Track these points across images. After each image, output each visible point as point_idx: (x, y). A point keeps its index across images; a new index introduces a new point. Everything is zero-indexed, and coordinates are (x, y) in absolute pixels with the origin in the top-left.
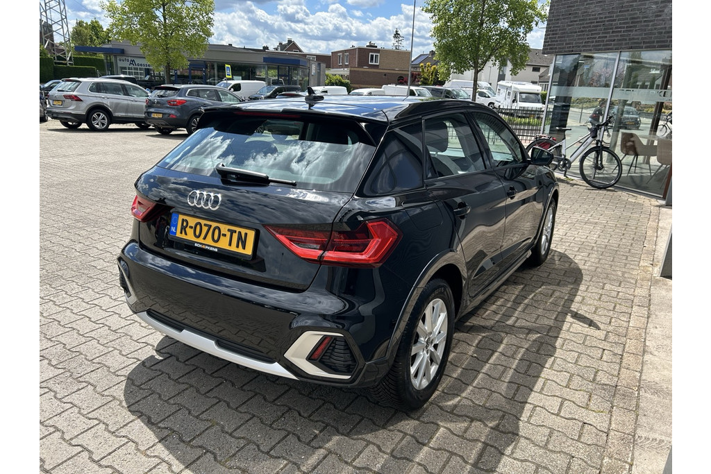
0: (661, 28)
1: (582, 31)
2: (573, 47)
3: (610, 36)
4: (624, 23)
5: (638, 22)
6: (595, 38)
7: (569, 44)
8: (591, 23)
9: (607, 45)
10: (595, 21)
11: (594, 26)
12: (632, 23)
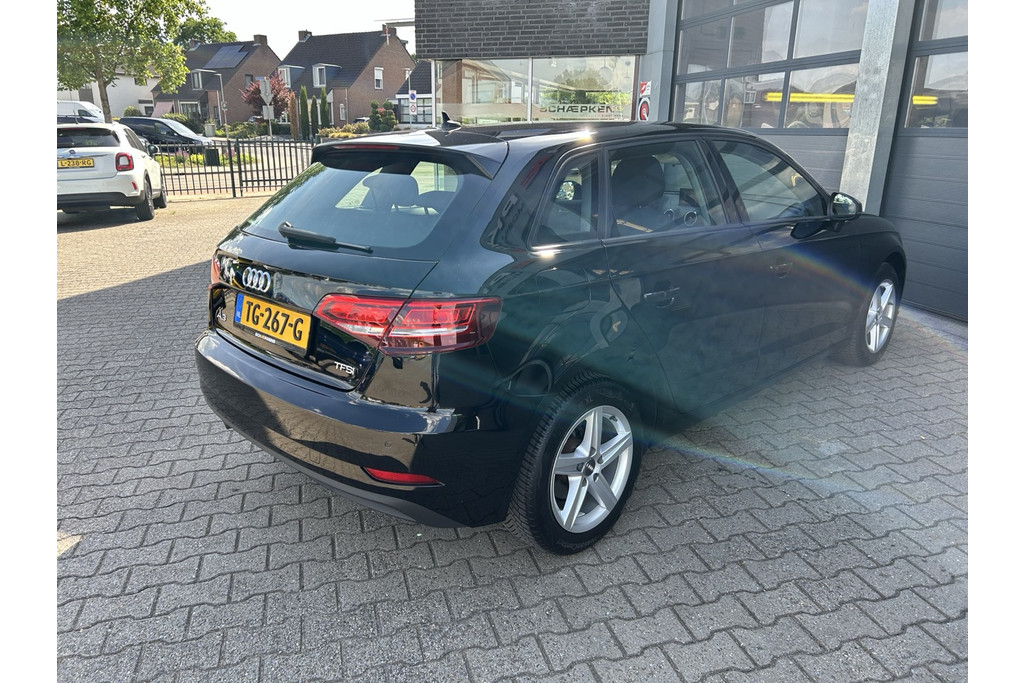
1: (476, 30)
3: (521, 38)
4: (536, 22)
5: (555, 22)
6: (498, 39)
7: (459, 45)
8: (488, 19)
9: (517, 49)
10: (494, 17)
11: (492, 24)
12: (547, 22)
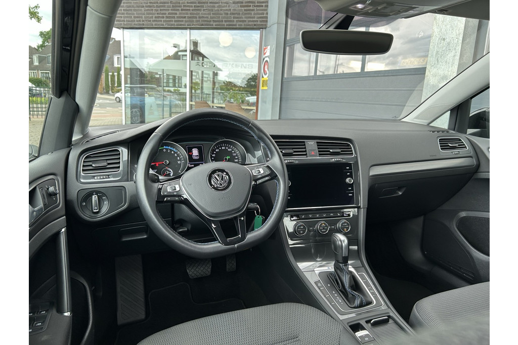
0: (227, 10)
2: (143, 21)
4: (191, 3)
6: (165, 14)
7: (138, 17)
9: (178, 21)
11: (160, 3)
